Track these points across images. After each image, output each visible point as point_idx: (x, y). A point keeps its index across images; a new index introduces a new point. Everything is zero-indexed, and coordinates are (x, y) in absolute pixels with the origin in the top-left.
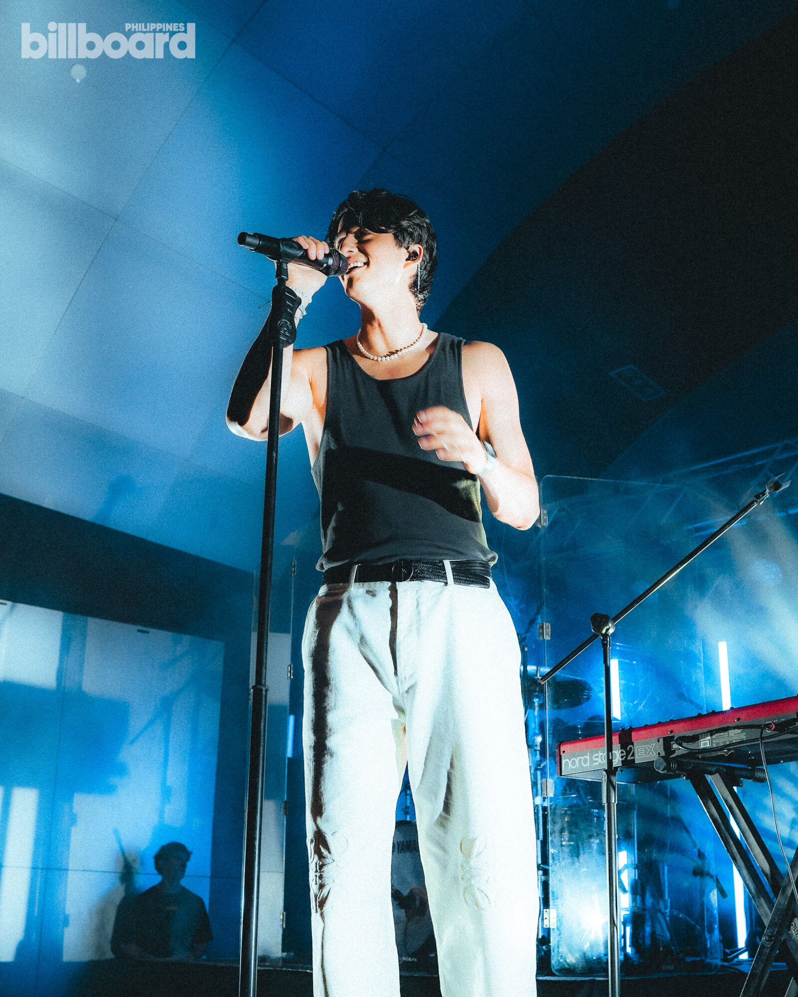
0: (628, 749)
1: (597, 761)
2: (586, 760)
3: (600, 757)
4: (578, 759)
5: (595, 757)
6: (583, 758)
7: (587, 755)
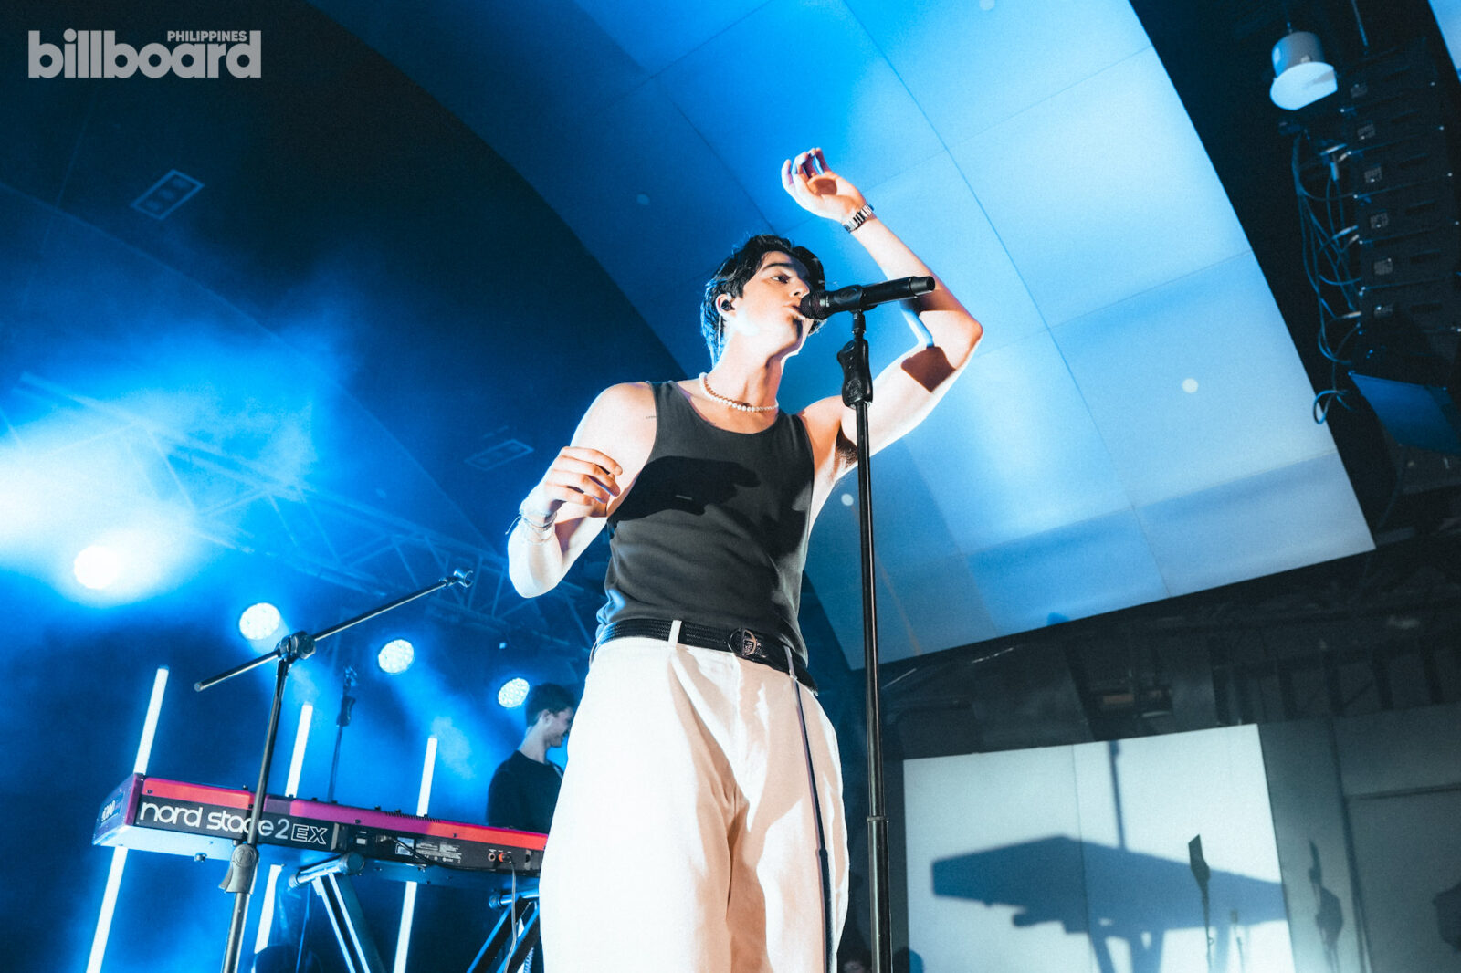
0: (279, 823)
1: (216, 824)
2: (192, 818)
3: (223, 820)
4: (178, 810)
5: (213, 818)
6: (188, 812)
7: (198, 810)
